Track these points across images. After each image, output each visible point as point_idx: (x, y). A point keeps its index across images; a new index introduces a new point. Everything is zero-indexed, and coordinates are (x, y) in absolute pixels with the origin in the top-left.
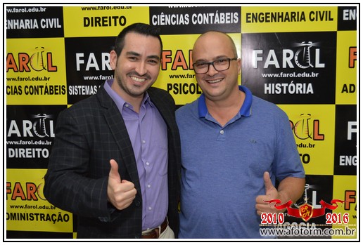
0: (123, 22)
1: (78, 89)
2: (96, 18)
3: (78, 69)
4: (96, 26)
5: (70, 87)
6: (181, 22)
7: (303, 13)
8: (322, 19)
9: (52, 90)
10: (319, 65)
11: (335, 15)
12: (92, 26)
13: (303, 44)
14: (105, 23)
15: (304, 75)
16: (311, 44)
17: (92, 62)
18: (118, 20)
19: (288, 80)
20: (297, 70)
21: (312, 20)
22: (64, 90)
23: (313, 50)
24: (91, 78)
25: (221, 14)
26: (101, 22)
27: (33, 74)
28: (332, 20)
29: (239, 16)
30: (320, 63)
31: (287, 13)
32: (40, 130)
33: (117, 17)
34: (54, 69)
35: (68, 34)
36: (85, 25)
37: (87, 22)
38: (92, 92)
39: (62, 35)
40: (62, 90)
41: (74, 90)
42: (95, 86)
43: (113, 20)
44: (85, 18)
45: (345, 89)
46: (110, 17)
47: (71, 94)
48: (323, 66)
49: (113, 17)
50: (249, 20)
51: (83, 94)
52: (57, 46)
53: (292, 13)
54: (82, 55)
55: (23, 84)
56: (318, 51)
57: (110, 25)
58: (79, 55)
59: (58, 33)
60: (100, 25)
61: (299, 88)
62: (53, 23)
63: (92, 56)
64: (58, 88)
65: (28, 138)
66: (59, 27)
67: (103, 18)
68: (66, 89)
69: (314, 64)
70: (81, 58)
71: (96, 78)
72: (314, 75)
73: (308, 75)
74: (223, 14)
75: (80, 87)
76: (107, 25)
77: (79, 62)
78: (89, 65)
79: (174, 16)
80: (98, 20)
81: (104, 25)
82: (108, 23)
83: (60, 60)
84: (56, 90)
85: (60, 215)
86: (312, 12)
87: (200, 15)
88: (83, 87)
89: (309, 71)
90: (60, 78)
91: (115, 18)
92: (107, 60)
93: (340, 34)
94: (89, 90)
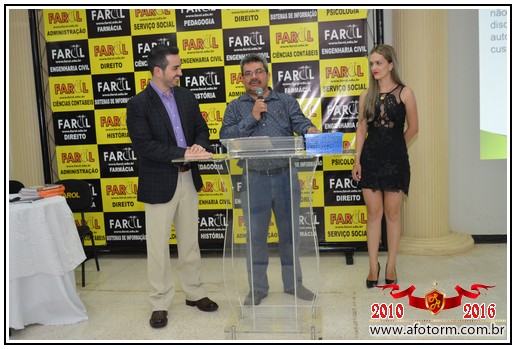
0: (120, 66)
1: (100, 101)
3: (99, 91)
4: (107, 68)
5: (96, 100)
7: (208, 58)
9: (86, 103)
10: (217, 83)
11: (223, 58)
12: (105, 68)
13: (208, 73)
14: (112, 66)
15: (210, 88)
17: (106, 87)
18: (118, 65)
19: (203, 92)
20: (207, 86)
21: (212, 61)
22: (93, 102)
23: (214, 76)
24: (106, 95)
26: (110, 66)
27: (76, 94)
28: (222, 61)
32: (80, 124)
34: (87, 91)
35: (93, 73)
36: (102, 68)
37: (103, 66)
38: (107, 103)
39: (90, 74)
40: (91, 103)
41: (98, 102)
42: (108, 100)
43: (115, 65)
44: (101, 65)
45: (230, 95)
47: (96, 104)
49: (116, 63)
51: (102, 104)
52: (88, 79)
54: (101, 83)
55: (71, 100)
57: (114, 67)
58: (99, 84)
59: (88, 72)
60: (109, 68)
61: (208, 96)
62: (85, 67)
63: (106, 83)
64: (89, 101)
65: (75, 129)
66: (88, 69)
67: (111, 64)
69: (215, 83)
71: (108, 95)
72: (215, 88)
73: (212, 89)
76: (112, 68)
77: (99, 87)
78: (105, 89)
80: (108, 65)
83: (90, 87)
86: (212, 57)
88: (102, 100)
89: (212, 86)
90: (90, 96)
92: (114, 85)
93: (226, 68)
94: (105, 102)
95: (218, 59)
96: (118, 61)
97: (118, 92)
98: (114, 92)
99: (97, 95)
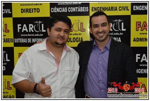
0: (38, 11)
1: (19, 40)
2: (26, 9)
3: (19, 31)
4: (26, 12)
5: (15, 39)
6: (63, 11)
7: (116, 7)
8: (124, 10)
9: (7, 41)
10: (123, 30)
11: (130, 8)
12: (25, 12)
13: (116, 21)
14: (31, 11)
15: (117, 34)
16: (120, 21)
17: (25, 28)
18: (36, 10)
20: (114, 32)
21: (120, 10)
22: (12, 40)
23: (121, 23)
24: (24, 35)
25: (81, 8)
26: (29, 11)
28: (129, 10)
29: (89, 9)
30: (124, 29)
31: (109, 7)
33: (36, 9)
34: (8, 31)
35: (14, 16)
36: (22, 12)
37: (23, 11)
38: (25, 41)
39: (11, 16)
40: (11, 41)
41: (17, 40)
42: (26, 39)
43: (34, 10)
44: (22, 9)
45: (134, 40)
46: (33, 9)
47: (15, 42)
48: (125, 30)
49: (34, 9)
50: (93, 10)
51: (21, 42)
53: (111, 7)
54: (20, 25)
56: (123, 24)
57: (33, 12)
58: (19, 25)
60: (28, 12)
62: (7, 11)
63: (25, 25)
64: (10, 40)
66: (10, 13)
67: (30, 9)
68: (13, 40)
69: (121, 29)
70: (20, 27)
71: (26, 35)
72: (121, 34)
73: (118, 34)
74: (82, 8)
75: (19, 39)
76: (31, 12)
77: (19, 28)
78: (23, 30)
79: (60, 8)
80: (27, 10)
81: (30, 12)
82: (32, 11)
84: (9, 40)
85: (10, 96)
86: (120, 7)
87: (72, 8)
88: (21, 39)
89: (119, 32)
90: (11, 35)
91: (35, 9)
92: (31, 27)
93: (132, 16)
94: (23, 41)
95: (125, 8)
96: (36, 7)
97: (35, 33)
98: (31, 33)
99: (17, 34)
